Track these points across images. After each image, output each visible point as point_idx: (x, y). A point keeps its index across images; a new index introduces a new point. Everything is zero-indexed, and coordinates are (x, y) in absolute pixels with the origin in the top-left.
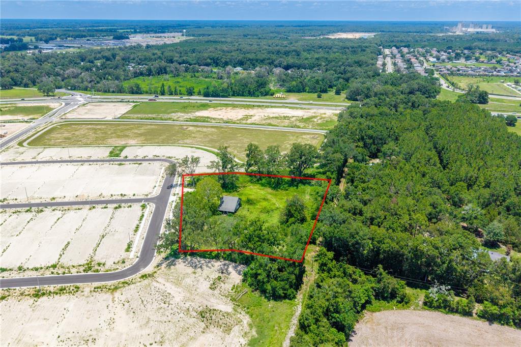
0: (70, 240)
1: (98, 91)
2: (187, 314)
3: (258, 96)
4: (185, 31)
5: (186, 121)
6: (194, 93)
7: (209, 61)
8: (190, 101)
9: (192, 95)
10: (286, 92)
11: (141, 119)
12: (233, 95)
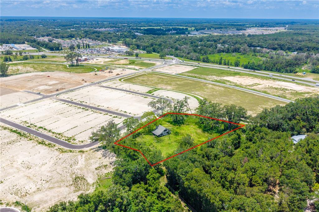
0: (79, 125)
1: (188, 58)
2: (71, 175)
3: (283, 72)
4: (287, 26)
5: (212, 81)
6: (239, 65)
7: (276, 46)
8: (231, 70)
9: (237, 66)
10: (310, 72)
11: (189, 76)
12: (265, 70)
